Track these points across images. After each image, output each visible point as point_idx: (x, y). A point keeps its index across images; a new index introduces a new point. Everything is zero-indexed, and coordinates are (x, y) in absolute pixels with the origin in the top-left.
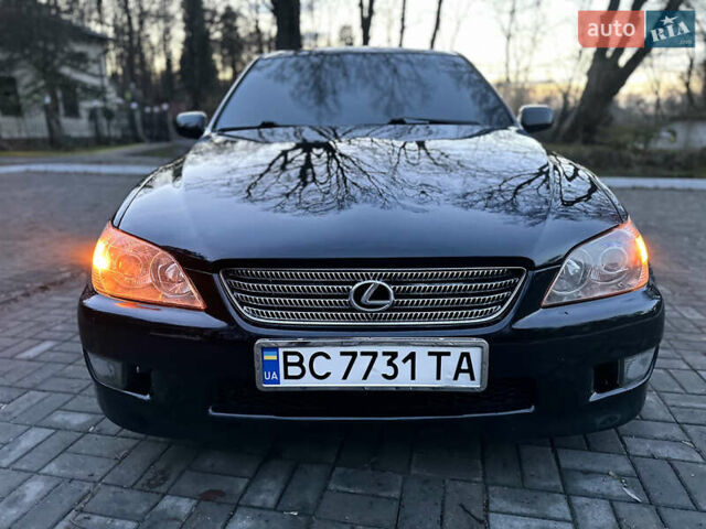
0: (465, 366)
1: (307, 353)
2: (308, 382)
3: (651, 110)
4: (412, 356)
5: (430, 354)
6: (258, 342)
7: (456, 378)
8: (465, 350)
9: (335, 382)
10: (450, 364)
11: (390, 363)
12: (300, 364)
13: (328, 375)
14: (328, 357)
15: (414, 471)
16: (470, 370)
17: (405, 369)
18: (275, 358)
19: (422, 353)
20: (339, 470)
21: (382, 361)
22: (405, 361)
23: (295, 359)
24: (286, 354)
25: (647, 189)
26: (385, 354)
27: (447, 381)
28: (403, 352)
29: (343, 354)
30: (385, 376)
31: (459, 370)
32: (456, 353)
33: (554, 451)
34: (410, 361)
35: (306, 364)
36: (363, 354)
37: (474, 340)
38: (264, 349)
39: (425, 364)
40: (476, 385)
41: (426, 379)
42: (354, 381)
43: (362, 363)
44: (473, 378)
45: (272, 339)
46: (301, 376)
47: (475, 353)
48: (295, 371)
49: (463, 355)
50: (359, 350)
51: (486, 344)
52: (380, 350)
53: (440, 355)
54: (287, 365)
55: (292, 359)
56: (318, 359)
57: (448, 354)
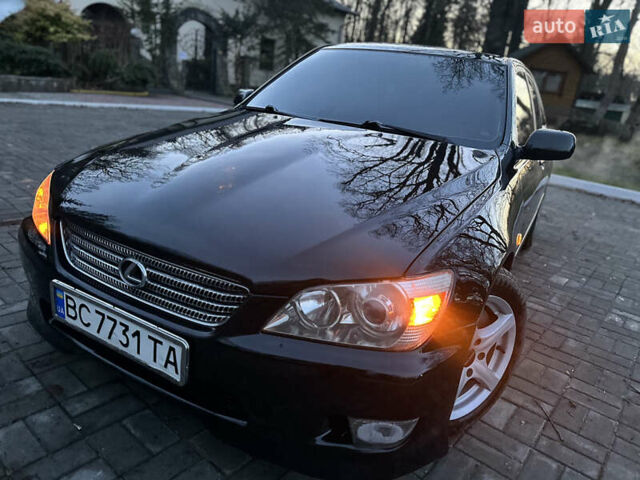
0: (172, 359)
1: (79, 302)
2: (77, 323)
4: (137, 334)
5: (150, 337)
6: (55, 281)
7: (166, 366)
8: (173, 345)
9: (92, 331)
10: (163, 351)
11: (124, 333)
12: (74, 308)
13: (89, 324)
14: (89, 311)
16: (175, 364)
17: (133, 341)
18: (62, 297)
19: (144, 334)
22: (134, 335)
24: (67, 297)
26: (122, 324)
27: (158, 366)
28: (133, 328)
29: (97, 312)
30: (121, 342)
31: (168, 361)
32: (167, 344)
34: (136, 337)
35: (77, 310)
37: (179, 338)
38: (56, 288)
39: (147, 346)
40: (177, 378)
41: (145, 357)
42: (103, 336)
43: (108, 324)
44: (177, 372)
45: (61, 283)
46: (75, 318)
47: (179, 351)
48: (72, 312)
49: (171, 349)
50: (107, 313)
51: (187, 346)
52: (119, 319)
53: (156, 341)
54: (68, 306)
55: (71, 303)
56: (84, 309)
57: (161, 343)
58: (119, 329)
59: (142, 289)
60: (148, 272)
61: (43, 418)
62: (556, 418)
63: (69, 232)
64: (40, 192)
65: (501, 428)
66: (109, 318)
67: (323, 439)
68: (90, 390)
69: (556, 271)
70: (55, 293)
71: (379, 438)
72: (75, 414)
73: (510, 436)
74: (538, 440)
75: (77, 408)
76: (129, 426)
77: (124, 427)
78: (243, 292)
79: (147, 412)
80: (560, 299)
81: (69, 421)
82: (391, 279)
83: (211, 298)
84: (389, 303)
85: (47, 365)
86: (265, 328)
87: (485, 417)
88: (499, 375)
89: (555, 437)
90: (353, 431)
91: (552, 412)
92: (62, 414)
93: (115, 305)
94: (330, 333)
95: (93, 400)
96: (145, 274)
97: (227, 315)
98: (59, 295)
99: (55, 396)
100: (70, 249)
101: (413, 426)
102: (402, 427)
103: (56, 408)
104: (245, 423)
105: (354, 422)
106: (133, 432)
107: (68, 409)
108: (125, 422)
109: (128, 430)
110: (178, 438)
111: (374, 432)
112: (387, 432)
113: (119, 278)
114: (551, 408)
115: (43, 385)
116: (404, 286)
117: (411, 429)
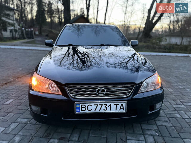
0: (122, 107)
1: (87, 105)
2: (87, 111)
3: (161, 33)
5: (114, 104)
6: (75, 102)
7: (120, 110)
8: (122, 104)
10: (119, 107)
11: (105, 107)
12: (85, 107)
13: (91, 110)
14: (91, 106)
15: (109, 131)
16: (123, 108)
17: (109, 108)
18: (79, 106)
19: (112, 104)
20: (91, 131)
21: (104, 106)
22: (109, 106)
23: (84, 106)
24: (82, 105)
25: (160, 56)
26: (104, 105)
27: (118, 111)
28: (108, 104)
29: (95, 105)
30: (104, 110)
31: (121, 108)
32: (120, 104)
33: (140, 124)
34: (110, 106)
35: (86, 107)
36: (99, 105)
37: (124, 101)
38: (77, 104)
39: (113, 107)
40: (124, 111)
41: (113, 110)
42: (97, 111)
43: (99, 107)
45: (79, 102)
46: (85, 110)
47: (124, 105)
50: (98, 104)
51: (127, 102)
53: (116, 105)
54: (82, 108)
55: (83, 106)
56: (89, 106)
57: (118, 104)
60: (106, 90)
70: (76, 106)
86: (138, 92)
93: (101, 101)
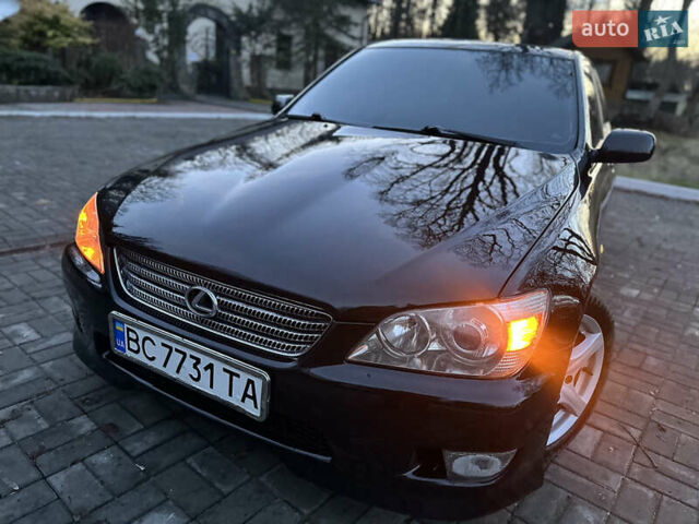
0: (250, 393)
1: (142, 335)
2: (140, 357)
4: (210, 367)
5: (225, 370)
6: (114, 312)
7: (243, 400)
8: (251, 378)
9: (157, 365)
10: (240, 384)
11: (195, 366)
12: (136, 341)
13: (154, 358)
14: (153, 343)
16: (254, 398)
17: (206, 375)
18: (122, 330)
19: (218, 367)
22: (206, 368)
23: (134, 336)
24: (129, 330)
26: (192, 357)
27: (235, 400)
28: (205, 361)
29: (163, 345)
30: (191, 376)
31: (245, 395)
32: (244, 377)
34: (209, 370)
35: (140, 343)
37: (258, 370)
38: (115, 320)
39: (221, 379)
40: (256, 413)
41: (220, 391)
42: (170, 371)
43: (176, 358)
44: (256, 407)
45: (121, 315)
46: (137, 352)
47: (258, 384)
48: (133, 346)
49: (250, 382)
50: (174, 346)
51: (268, 378)
52: (189, 352)
53: (232, 374)
54: (129, 339)
55: (132, 335)
56: (147, 342)
57: (238, 376)
58: (189, 362)
59: (212, 318)
60: (218, 300)
61: (102, 459)
62: (646, 443)
63: (124, 259)
64: (83, 217)
65: (589, 456)
66: (177, 350)
67: (414, 473)
68: (147, 428)
69: (625, 282)
70: (114, 325)
71: (476, 471)
72: (134, 454)
73: (600, 464)
74: (630, 467)
75: (137, 447)
76: (194, 465)
77: (189, 466)
78: (326, 319)
79: (211, 449)
80: (634, 313)
81: (130, 462)
82: (485, 301)
83: (288, 326)
84: (483, 327)
85: (97, 402)
86: (350, 358)
87: (572, 445)
88: (586, 398)
89: (648, 464)
90: (447, 464)
91: (641, 437)
92: (122, 455)
93: (183, 337)
94: (418, 361)
95: (152, 438)
96: (216, 302)
97: (308, 343)
98: (119, 327)
99: (110, 434)
100: (125, 278)
101: (512, 457)
102: (500, 458)
103: (115, 448)
104: (329, 459)
105: (448, 455)
106: (199, 471)
107: (128, 448)
108: (189, 461)
109: (194, 470)
110: (247, 477)
111: (470, 465)
112: (484, 464)
113: (186, 308)
114: (640, 432)
115: (96, 424)
116: (500, 308)
117: (509, 461)
